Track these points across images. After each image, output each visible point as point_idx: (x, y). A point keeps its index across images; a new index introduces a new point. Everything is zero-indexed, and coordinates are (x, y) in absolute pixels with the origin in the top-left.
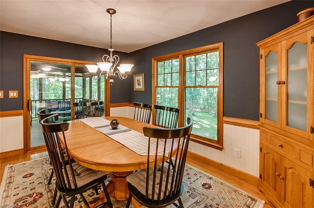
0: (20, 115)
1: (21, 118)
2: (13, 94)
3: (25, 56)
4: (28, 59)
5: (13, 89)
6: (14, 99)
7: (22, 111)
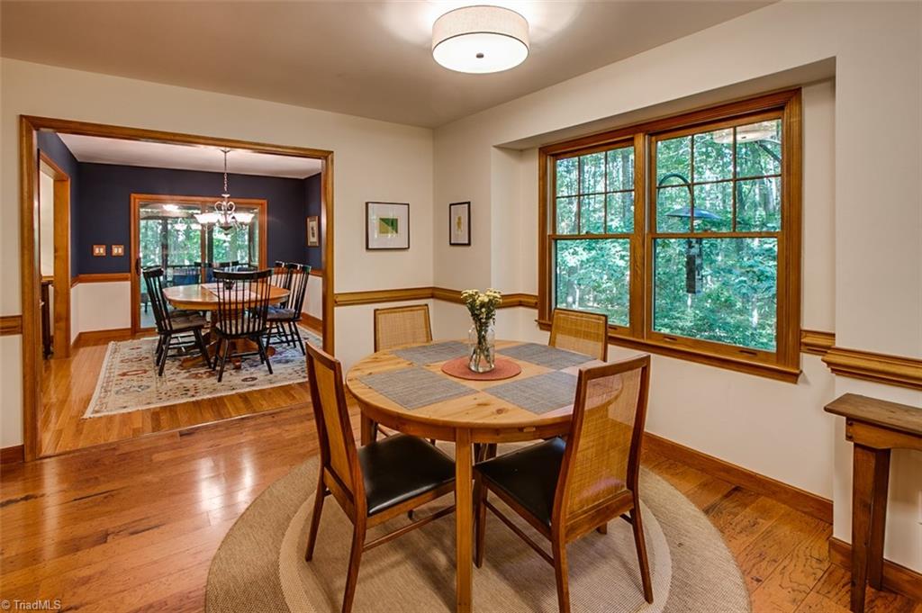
0: (126, 279)
1: (128, 283)
2: (118, 250)
3: (133, 195)
4: (137, 200)
5: (118, 244)
6: (118, 256)
7: (129, 275)
